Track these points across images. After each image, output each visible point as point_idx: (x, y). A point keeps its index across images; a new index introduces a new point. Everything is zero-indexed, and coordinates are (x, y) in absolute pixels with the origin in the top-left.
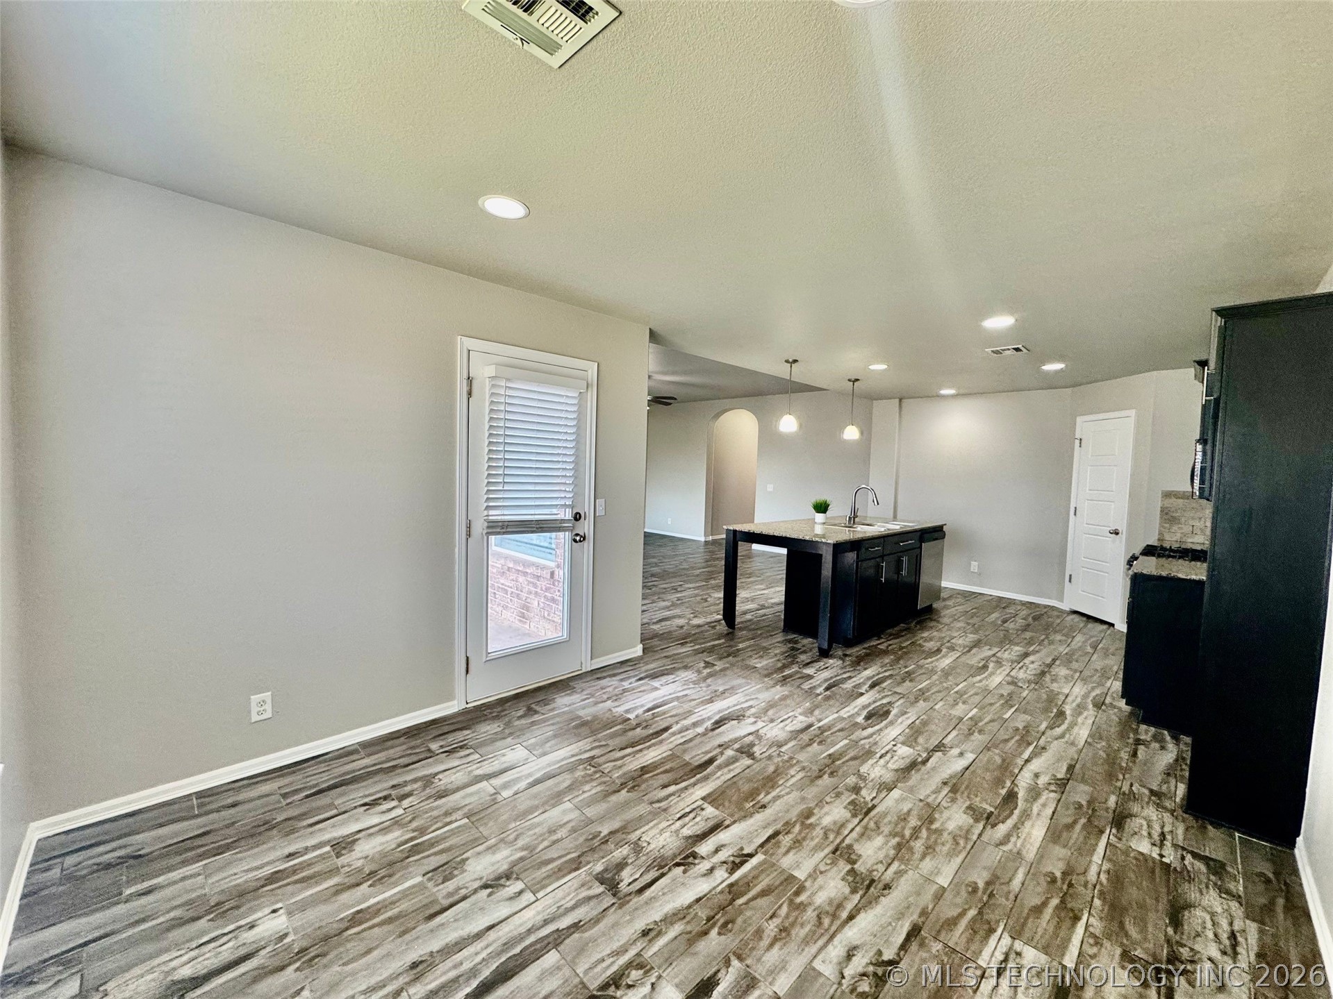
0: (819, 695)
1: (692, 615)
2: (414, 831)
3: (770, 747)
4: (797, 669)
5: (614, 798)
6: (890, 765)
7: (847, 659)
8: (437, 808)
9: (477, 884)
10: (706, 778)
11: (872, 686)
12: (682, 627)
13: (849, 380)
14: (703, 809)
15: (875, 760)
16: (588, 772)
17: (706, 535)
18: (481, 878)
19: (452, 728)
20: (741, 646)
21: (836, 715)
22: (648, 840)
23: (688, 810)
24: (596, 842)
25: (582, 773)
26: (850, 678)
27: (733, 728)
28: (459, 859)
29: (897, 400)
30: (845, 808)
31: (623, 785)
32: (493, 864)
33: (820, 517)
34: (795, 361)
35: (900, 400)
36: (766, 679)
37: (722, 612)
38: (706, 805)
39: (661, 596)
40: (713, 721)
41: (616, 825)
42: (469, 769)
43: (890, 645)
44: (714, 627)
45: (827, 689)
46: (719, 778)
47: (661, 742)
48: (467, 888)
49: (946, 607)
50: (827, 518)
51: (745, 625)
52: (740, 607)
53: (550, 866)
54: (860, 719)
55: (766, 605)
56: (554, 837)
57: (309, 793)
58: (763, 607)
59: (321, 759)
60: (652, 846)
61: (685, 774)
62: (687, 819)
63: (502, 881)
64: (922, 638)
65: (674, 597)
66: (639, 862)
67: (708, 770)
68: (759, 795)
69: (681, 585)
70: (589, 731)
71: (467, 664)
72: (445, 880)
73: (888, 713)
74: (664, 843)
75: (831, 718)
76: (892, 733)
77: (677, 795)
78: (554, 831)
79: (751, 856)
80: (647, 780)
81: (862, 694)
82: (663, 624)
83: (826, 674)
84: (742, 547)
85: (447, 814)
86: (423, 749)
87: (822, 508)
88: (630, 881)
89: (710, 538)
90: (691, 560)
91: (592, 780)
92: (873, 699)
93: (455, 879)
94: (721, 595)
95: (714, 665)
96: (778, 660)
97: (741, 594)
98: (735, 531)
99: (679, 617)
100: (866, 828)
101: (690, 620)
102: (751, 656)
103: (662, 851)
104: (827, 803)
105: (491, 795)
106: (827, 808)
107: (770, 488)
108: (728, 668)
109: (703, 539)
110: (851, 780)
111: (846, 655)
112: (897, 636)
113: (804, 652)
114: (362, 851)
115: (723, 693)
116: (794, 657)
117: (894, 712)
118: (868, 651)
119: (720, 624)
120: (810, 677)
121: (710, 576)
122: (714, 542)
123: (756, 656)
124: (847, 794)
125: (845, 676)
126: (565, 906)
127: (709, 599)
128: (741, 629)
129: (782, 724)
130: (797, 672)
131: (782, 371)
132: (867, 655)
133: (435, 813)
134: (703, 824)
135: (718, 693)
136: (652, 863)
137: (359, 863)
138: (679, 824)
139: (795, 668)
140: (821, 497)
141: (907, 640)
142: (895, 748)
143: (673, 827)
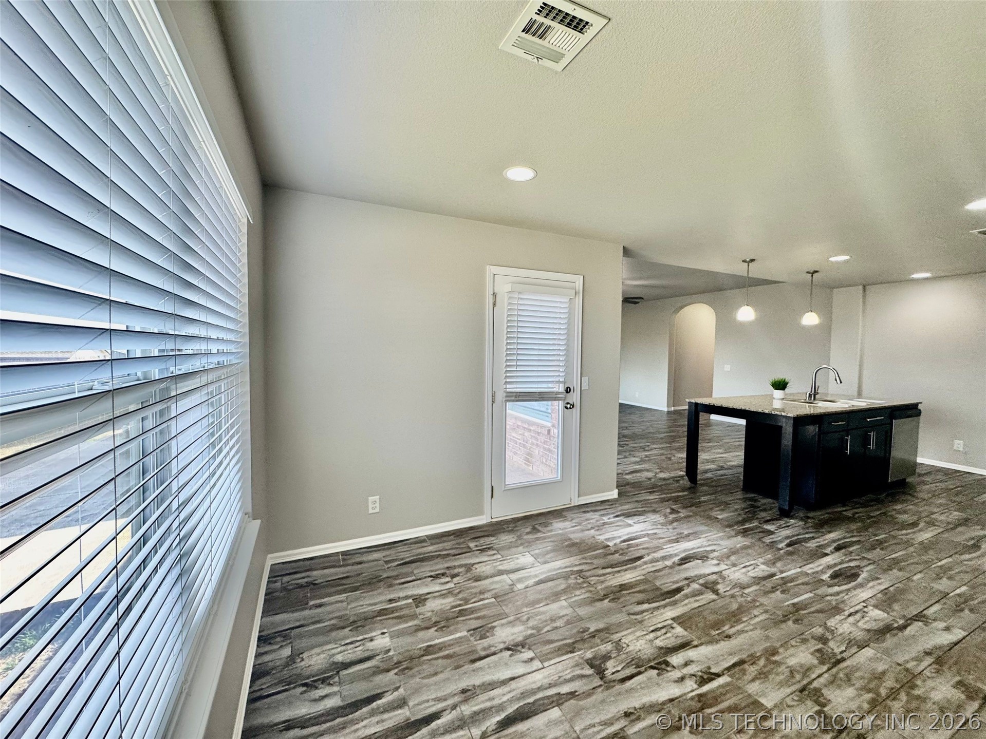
0: (781, 549)
1: (658, 470)
2: (461, 600)
3: (734, 587)
4: (757, 524)
5: (598, 604)
6: (860, 624)
7: (809, 520)
8: (475, 587)
9: (502, 646)
10: (675, 603)
11: (838, 549)
12: (650, 479)
13: (808, 272)
14: (673, 628)
15: (843, 617)
16: (579, 581)
17: (668, 406)
18: (505, 643)
19: (482, 534)
20: (703, 499)
21: (799, 570)
22: (627, 642)
23: (659, 626)
24: (586, 635)
25: (574, 581)
26: (813, 538)
27: (697, 567)
28: (490, 625)
29: (861, 287)
30: (812, 654)
31: (605, 596)
32: (513, 634)
33: (778, 394)
34: (752, 260)
35: (864, 287)
36: (727, 529)
37: (685, 470)
38: (675, 625)
39: (632, 453)
40: (679, 557)
41: (601, 625)
42: (495, 564)
43: (857, 513)
44: (678, 481)
45: (788, 545)
46: (686, 605)
47: (635, 568)
48: (496, 647)
49: (924, 483)
50: (786, 395)
51: (705, 482)
52: (701, 467)
53: (552, 646)
54: (825, 577)
55: (725, 466)
56: (555, 625)
57: (399, 563)
58: (722, 468)
59: (405, 542)
60: (631, 648)
61: (657, 597)
62: (659, 633)
63: (519, 648)
64: (895, 510)
65: (643, 454)
66: (619, 658)
67: (676, 597)
68: (724, 626)
69: (648, 446)
70: (577, 551)
71: (492, 491)
72: (481, 638)
73: (855, 576)
74: (640, 648)
75: (793, 571)
76: (862, 595)
77: (650, 612)
78: (555, 620)
79: (718, 675)
80: (624, 596)
81: (827, 555)
82: (634, 475)
83: (787, 532)
84: (703, 416)
85: (481, 593)
86: (465, 546)
87: (780, 385)
88: (614, 671)
89: (672, 409)
90: (656, 426)
91: (581, 588)
92: (839, 560)
93: (488, 639)
94: (684, 455)
95: (679, 512)
96: (739, 514)
97: (702, 456)
98: (696, 404)
99: (647, 470)
100: (835, 676)
101: (656, 473)
102: (711, 509)
103: (639, 653)
104: (792, 646)
105: (510, 585)
106: (791, 651)
107: (727, 368)
108: (690, 516)
109: (666, 409)
110: (818, 631)
111: (808, 518)
112: (864, 505)
113: (765, 510)
114: (430, 607)
115: (688, 535)
116: (754, 513)
117: (863, 575)
118: (831, 516)
119: (683, 479)
120: (771, 533)
121: (673, 439)
122: (675, 412)
123: (717, 509)
124: (813, 642)
125: (807, 536)
126: (564, 677)
127: (673, 458)
128: (702, 485)
129: (744, 570)
130: (757, 527)
131: (740, 269)
132: (831, 519)
133: (473, 591)
134: (673, 640)
135: (683, 535)
136: (631, 662)
137: (429, 614)
138: (652, 635)
139: (755, 524)
140: (779, 376)
141: (878, 509)
142: (865, 610)
143: (647, 637)
